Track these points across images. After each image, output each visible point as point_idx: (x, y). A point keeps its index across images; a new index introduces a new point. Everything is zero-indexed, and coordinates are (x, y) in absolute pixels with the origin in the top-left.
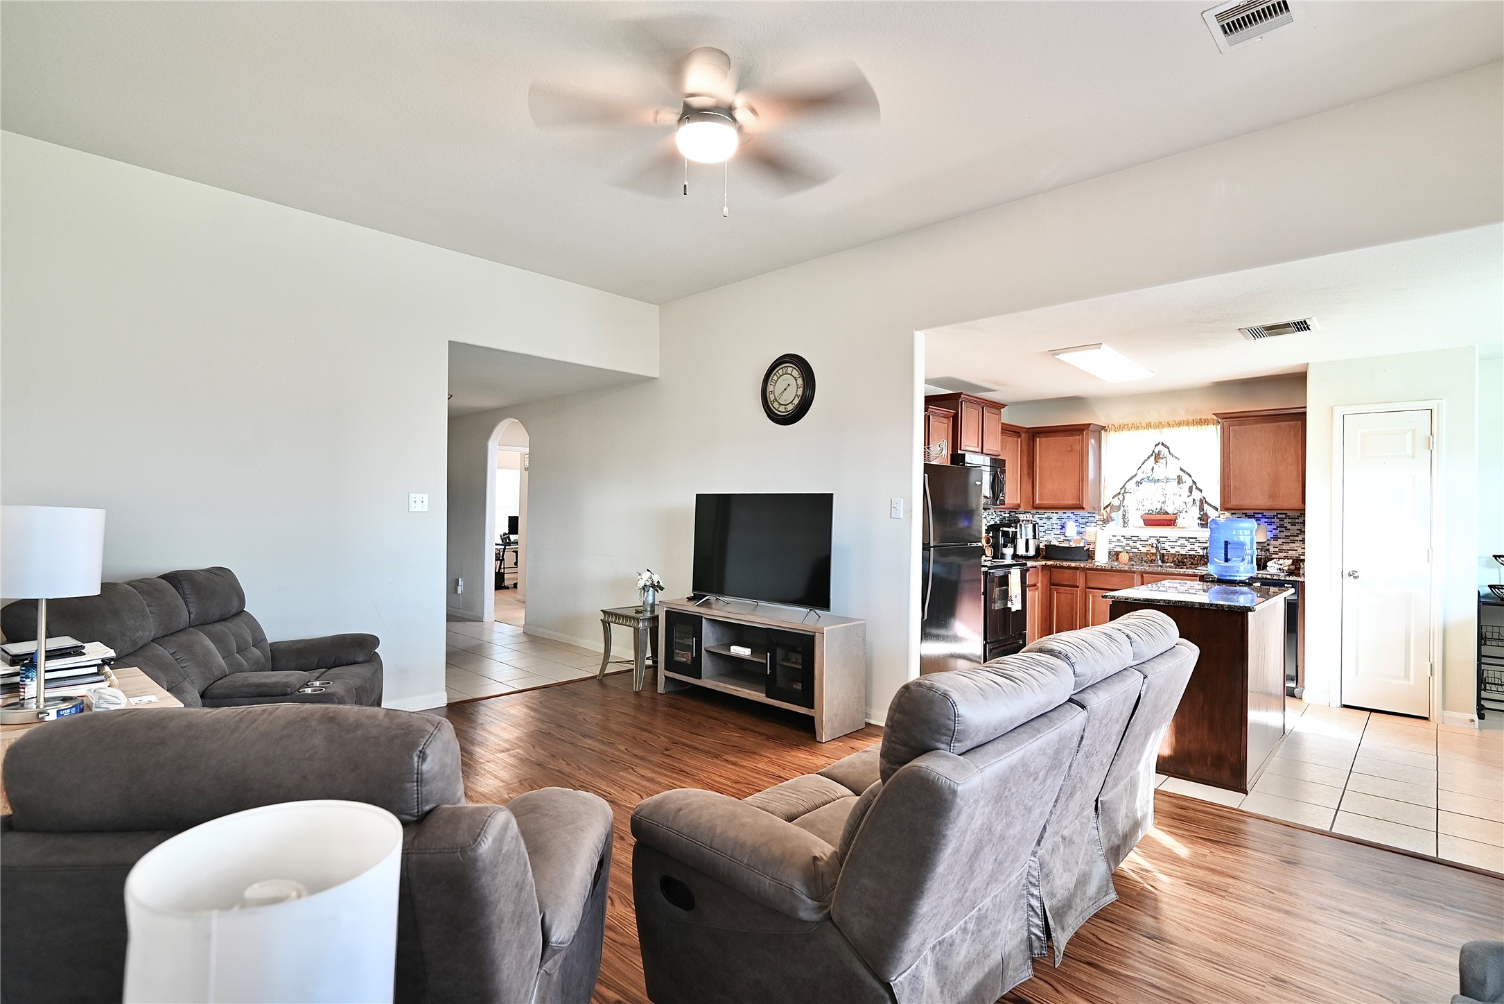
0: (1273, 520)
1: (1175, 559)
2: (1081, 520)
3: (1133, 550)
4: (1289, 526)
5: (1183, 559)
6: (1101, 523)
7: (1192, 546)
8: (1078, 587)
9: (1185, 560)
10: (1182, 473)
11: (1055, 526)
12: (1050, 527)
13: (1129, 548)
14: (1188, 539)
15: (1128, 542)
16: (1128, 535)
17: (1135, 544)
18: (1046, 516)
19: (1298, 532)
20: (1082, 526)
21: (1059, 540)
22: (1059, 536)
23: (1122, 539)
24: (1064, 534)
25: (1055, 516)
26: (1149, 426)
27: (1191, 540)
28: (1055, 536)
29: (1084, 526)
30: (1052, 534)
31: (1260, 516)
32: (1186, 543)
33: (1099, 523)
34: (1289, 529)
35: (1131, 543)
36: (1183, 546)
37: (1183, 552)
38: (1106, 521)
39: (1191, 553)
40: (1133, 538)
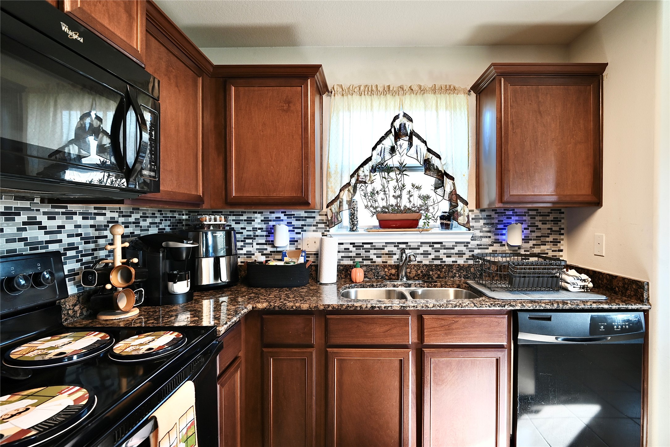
0: (524, 218)
1: (419, 272)
2: (295, 223)
3: (365, 263)
4: (540, 225)
5: (428, 271)
6: (323, 226)
7: (437, 254)
8: (312, 346)
9: (431, 273)
10: (430, 156)
11: (259, 232)
12: (251, 233)
13: (360, 260)
14: (431, 244)
15: (358, 252)
16: (359, 240)
17: (367, 254)
18: (244, 217)
19: (549, 231)
20: (296, 231)
21: (265, 252)
22: (265, 247)
23: (351, 248)
24: (272, 243)
25: (258, 218)
26: (387, 90)
27: (436, 246)
28: (258, 247)
29: (299, 231)
30: (255, 244)
31: (511, 213)
32: (430, 249)
33: (320, 226)
34: (540, 229)
35: (362, 252)
36: (426, 254)
37: (426, 262)
38: (330, 223)
39: (438, 262)
40: (365, 246)
